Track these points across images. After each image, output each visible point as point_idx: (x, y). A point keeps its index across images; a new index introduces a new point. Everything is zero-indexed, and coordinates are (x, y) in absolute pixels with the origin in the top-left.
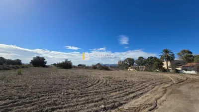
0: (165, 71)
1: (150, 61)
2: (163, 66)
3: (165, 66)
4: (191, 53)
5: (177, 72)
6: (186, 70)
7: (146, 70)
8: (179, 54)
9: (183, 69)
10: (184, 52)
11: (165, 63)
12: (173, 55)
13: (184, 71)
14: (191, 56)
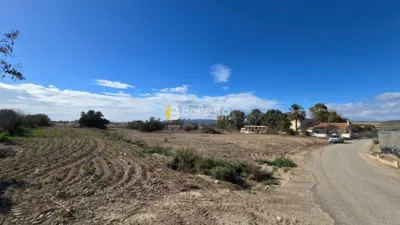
0: (292, 133)
1: (270, 117)
2: (291, 127)
3: (293, 127)
4: (325, 108)
5: (308, 134)
6: (317, 132)
7: (268, 133)
8: (312, 110)
9: (314, 131)
10: (318, 106)
11: (293, 123)
12: (304, 112)
13: (315, 134)
14: (325, 113)
